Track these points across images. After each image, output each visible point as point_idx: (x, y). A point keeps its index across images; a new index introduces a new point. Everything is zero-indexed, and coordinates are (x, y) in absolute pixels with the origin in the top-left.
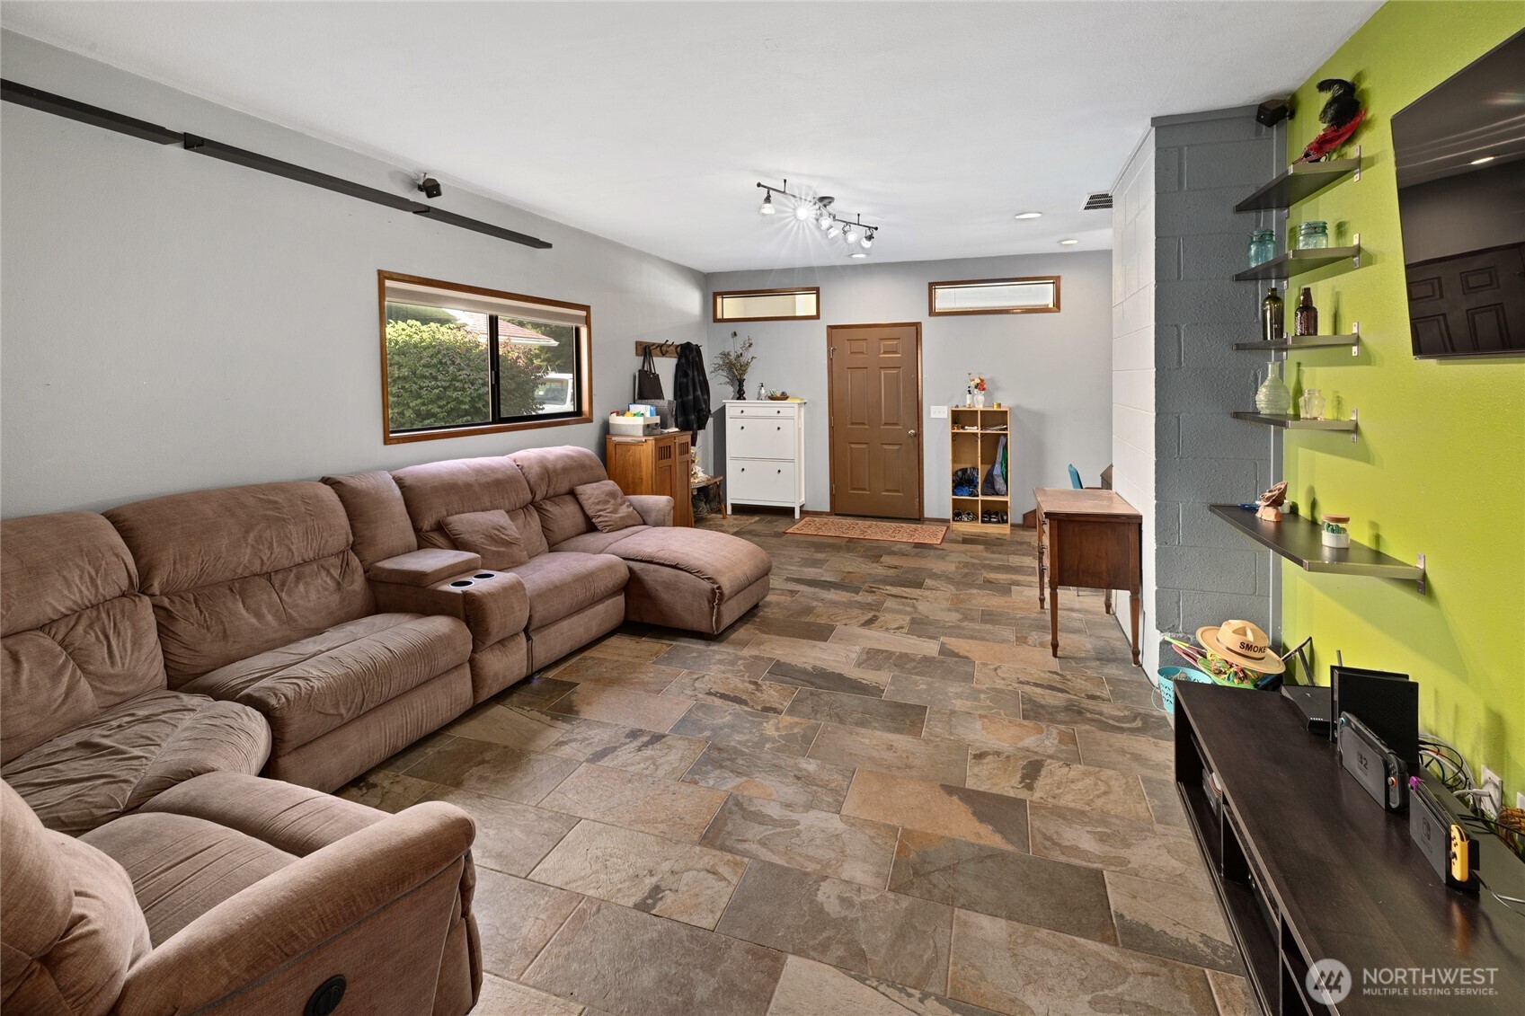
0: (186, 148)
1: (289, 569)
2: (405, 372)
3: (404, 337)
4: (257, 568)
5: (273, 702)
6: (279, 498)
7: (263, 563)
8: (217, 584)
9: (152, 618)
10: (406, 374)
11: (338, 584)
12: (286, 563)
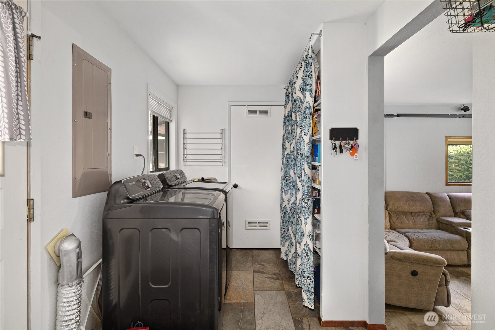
0: (397, 117)
1: (416, 213)
2: (463, 162)
3: (463, 150)
4: (408, 210)
5: (410, 238)
6: (415, 196)
7: (410, 210)
8: (400, 212)
9: (388, 215)
10: (463, 163)
11: (428, 219)
12: (415, 211)
